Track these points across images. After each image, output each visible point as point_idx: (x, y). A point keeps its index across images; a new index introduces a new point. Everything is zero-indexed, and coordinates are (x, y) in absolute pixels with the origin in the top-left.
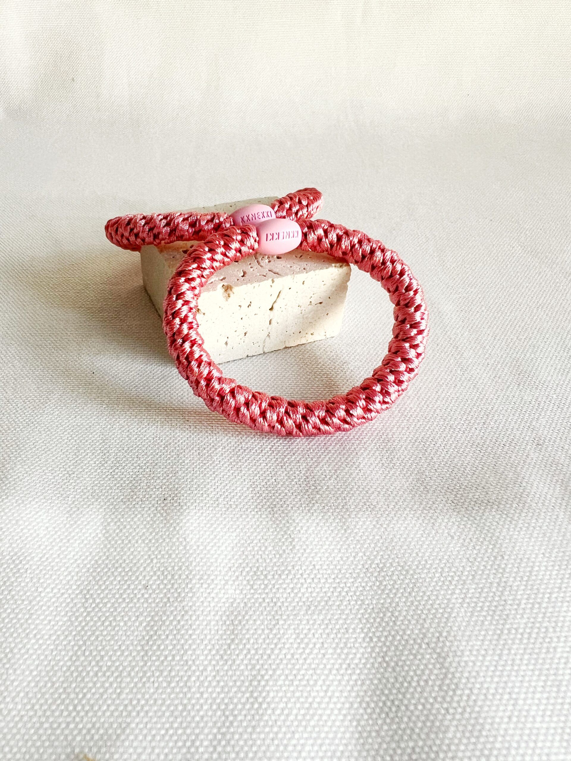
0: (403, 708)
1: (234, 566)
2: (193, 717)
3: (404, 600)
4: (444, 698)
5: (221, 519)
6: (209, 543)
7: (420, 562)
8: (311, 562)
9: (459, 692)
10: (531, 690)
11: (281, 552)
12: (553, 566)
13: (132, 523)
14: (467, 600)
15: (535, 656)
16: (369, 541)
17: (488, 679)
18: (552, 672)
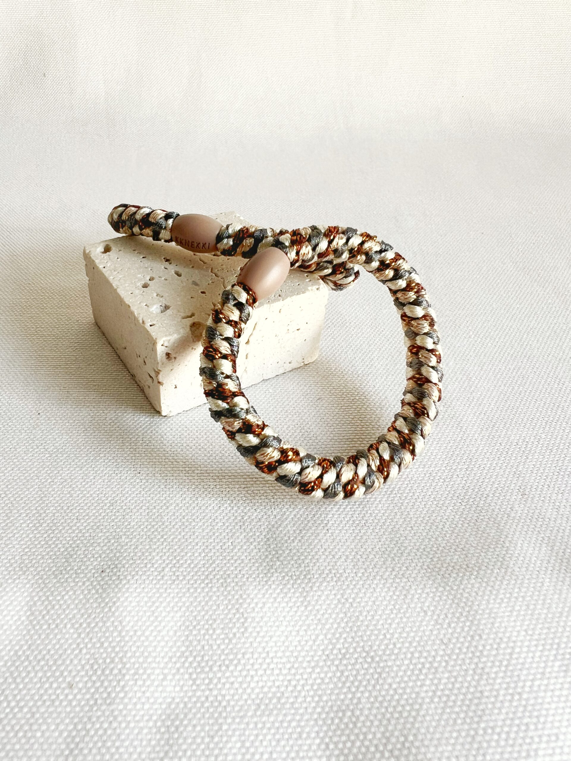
1: (175, 655)
3: (367, 695)
7: (387, 646)
8: (264, 648)
11: (231, 636)
12: (536, 646)
13: (62, 602)
16: (331, 621)
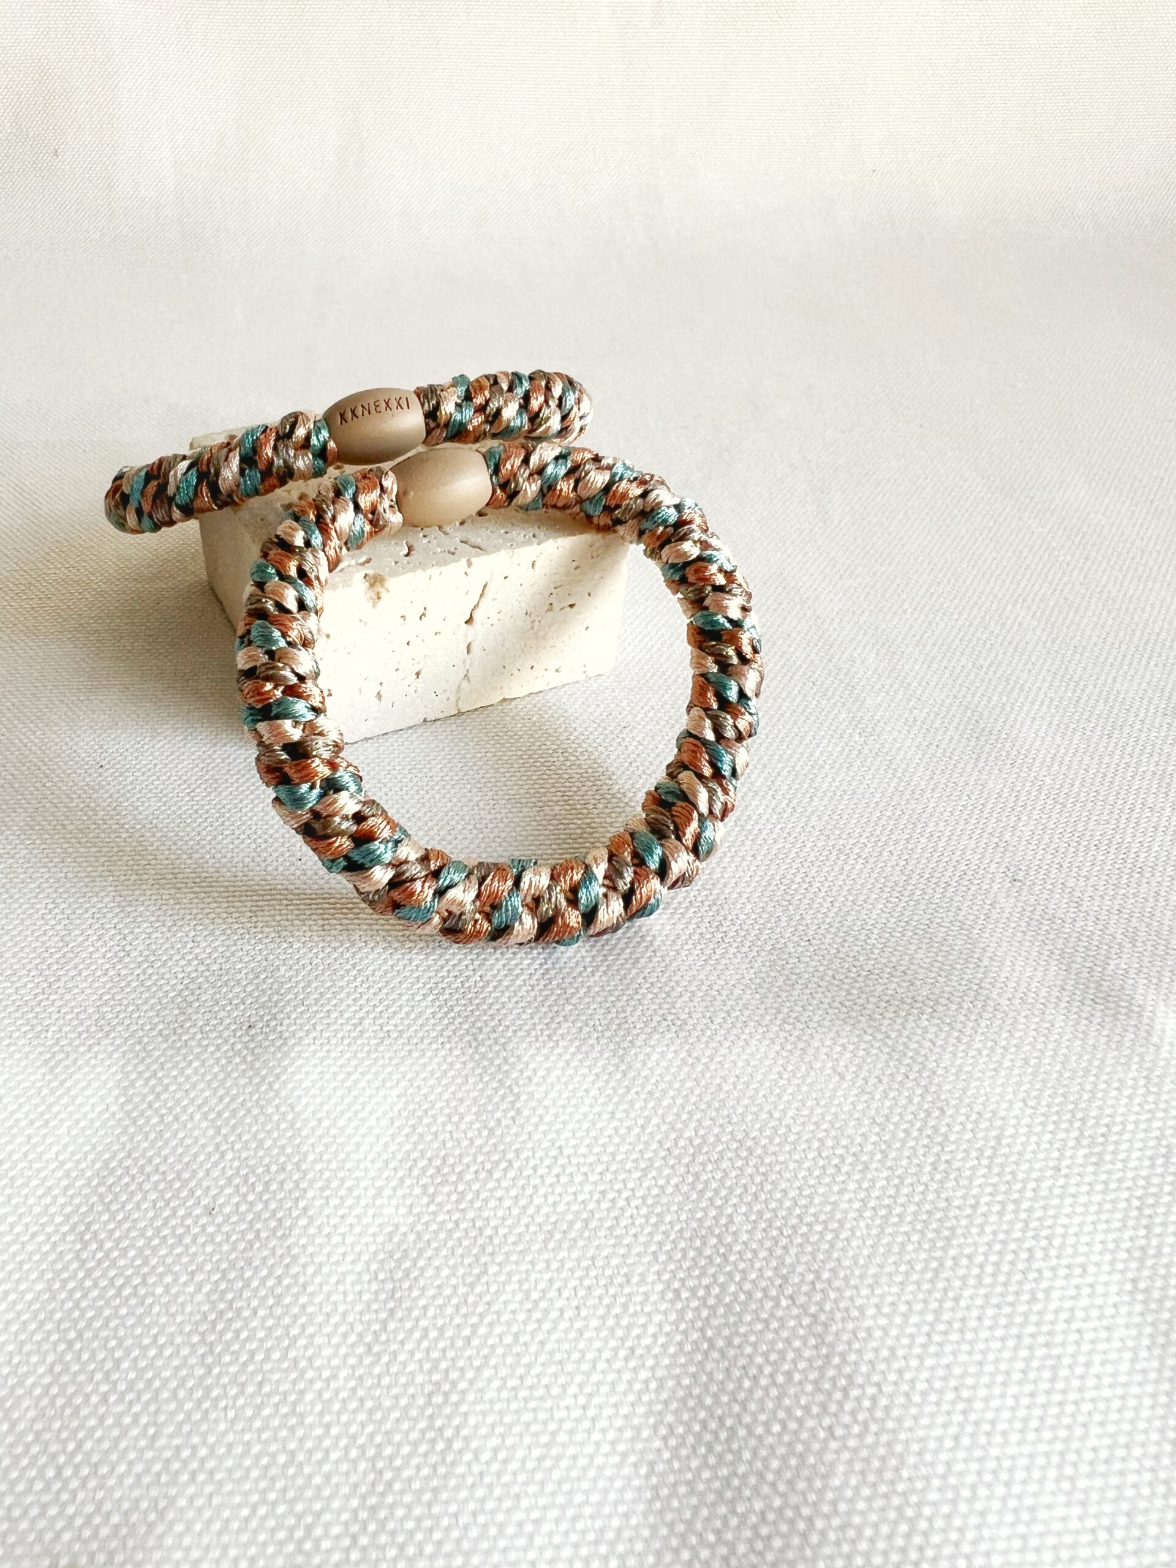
0: (742, 1432)
1: (394, 1158)
2: (310, 1477)
3: (744, 1209)
4: (824, 1407)
5: (367, 1063)
6: (342, 1113)
7: (775, 1130)
8: (553, 1142)
9: (854, 1393)
10: (1000, 1379)
12: (1042, 1124)
13: (182, 1079)
14: (872, 1204)
15: (1007, 1310)
16: (672, 1093)
17: (914, 1363)
18: (1041, 1340)
